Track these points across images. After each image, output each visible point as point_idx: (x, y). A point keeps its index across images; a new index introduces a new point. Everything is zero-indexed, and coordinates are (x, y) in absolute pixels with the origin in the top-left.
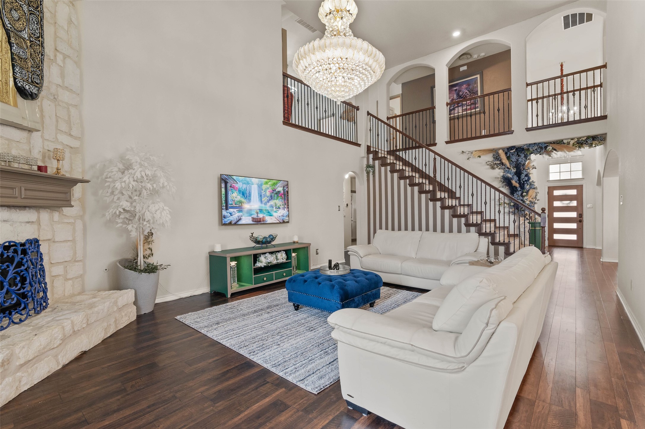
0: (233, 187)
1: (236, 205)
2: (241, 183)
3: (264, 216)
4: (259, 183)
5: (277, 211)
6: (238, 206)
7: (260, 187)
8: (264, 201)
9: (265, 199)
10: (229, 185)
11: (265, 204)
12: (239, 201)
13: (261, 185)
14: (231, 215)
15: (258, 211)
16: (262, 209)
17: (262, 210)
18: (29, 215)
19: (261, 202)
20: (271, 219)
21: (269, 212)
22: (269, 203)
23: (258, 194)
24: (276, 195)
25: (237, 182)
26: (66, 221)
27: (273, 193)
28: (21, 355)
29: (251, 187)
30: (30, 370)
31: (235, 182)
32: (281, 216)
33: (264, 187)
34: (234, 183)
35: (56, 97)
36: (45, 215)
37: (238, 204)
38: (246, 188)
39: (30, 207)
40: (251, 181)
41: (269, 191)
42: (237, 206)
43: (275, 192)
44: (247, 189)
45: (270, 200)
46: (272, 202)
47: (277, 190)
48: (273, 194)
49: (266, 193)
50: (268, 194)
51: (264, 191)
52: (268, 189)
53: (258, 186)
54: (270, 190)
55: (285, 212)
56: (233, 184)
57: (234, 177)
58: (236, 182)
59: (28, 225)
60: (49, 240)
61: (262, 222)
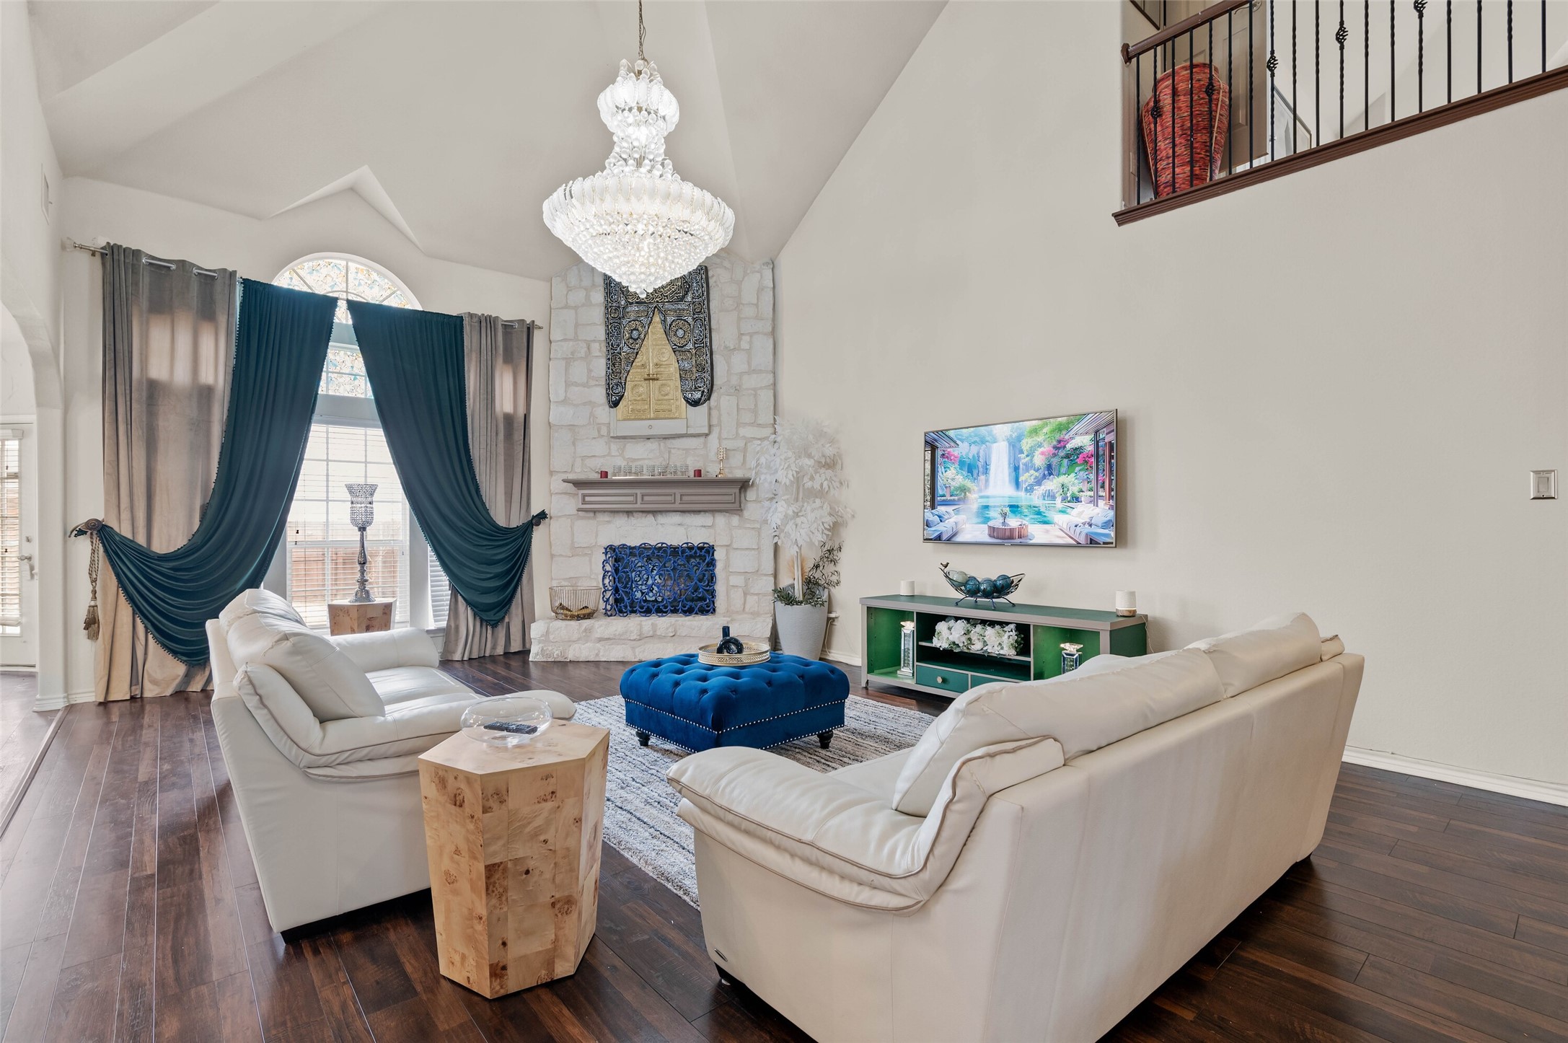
0: (947, 457)
1: (952, 498)
2: (966, 444)
3: (1024, 522)
4: (1011, 435)
5: (1069, 510)
6: (956, 498)
7: (1014, 446)
8: (1026, 481)
9: (1027, 478)
10: (939, 453)
11: (1030, 490)
12: (960, 488)
13: (1019, 438)
14: (941, 521)
15: (1008, 509)
16: (1019, 504)
17: (1018, 507)
18: (705, 519)
19: (1017, 484)
20: (1047, 531)
21: (1039, 513)
22: (1043, 487)
23: (1010, 464)
24: (1065, 461)
25: (958, 442)
26: (748, 526)
27: (1055, 455)
28: (598, 630)
29: (989, 448)
30: (607, 647)
31: (952, 444)
32: (1084, 524)
33: (1026, 444)
34: (950, 447)
35: (738, 388)
36: (721, 520)
37: (957, 495)
38: (978, 453)
39: (705, 511)
40: (990, 433)
41: (1043, 453)
42: (954, 500)
43: (1062, 453)
44: (979, 457)
45: (1044, 477)
46: (1052, 484)
47: (1069, 446)
48: (1055, 461)
49: (1031, 460)
50: (1039, 460)
51: (1026, 453)
52: (1040, 445)
53: (1010, 444)
54: (1047, 448)
55: (1097, 510)
56: (949, 450)
57: (951, 433)
58: (955, 442)
59: (703, 528)
60: (727, 546)
61: (1018, 541)
